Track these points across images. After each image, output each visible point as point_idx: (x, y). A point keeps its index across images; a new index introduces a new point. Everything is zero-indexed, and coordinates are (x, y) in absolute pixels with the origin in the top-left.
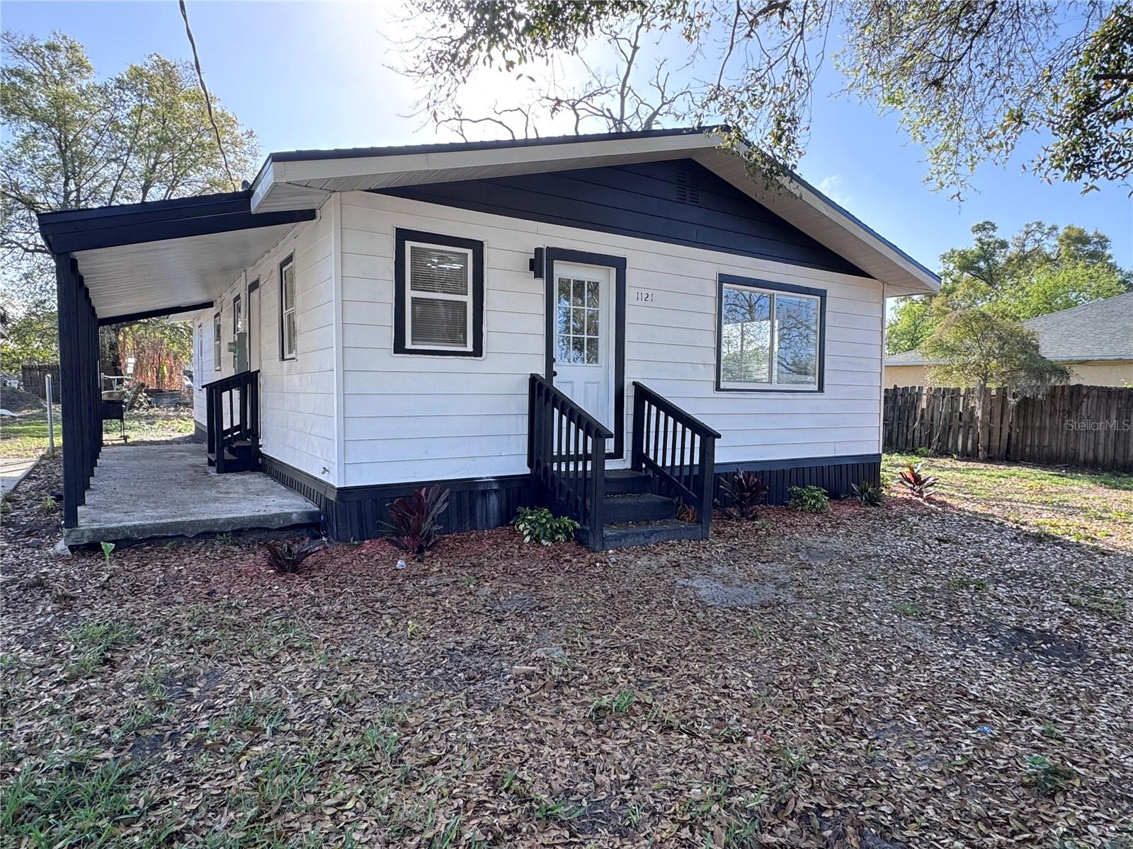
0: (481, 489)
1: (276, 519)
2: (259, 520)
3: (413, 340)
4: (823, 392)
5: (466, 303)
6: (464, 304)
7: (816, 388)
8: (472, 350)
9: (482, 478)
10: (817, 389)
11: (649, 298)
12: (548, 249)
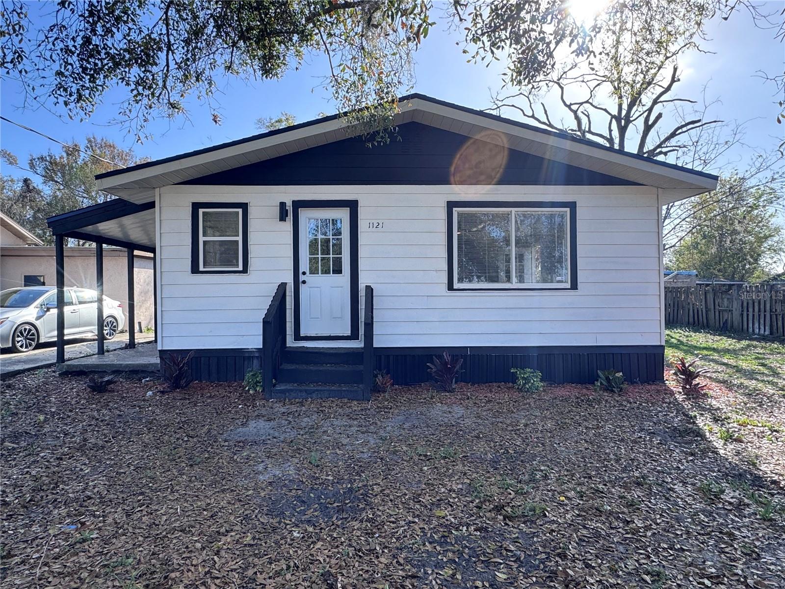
0: (247, 355)
1: (151, 367)
2: (142, 366)
3: (204, 265)
4: (577, 289)
5: (238, 241)
6: (237, 242)
7: (568, 286)
8: (242, 269)
9: (248, 349)
10: (570, 287)
11: (380, 226)
12: (293, 202)
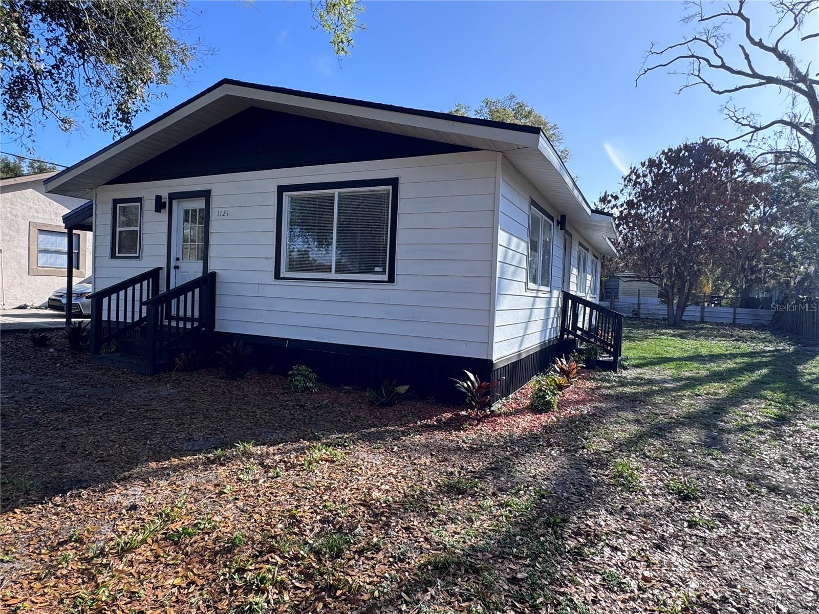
3: (120, 251)
4: (394, 282)
5: (137, 231)
7: (385, 277)
8: (138, 255)
10: (387, 280)
11: (226, 214)
12: (169, 194)
